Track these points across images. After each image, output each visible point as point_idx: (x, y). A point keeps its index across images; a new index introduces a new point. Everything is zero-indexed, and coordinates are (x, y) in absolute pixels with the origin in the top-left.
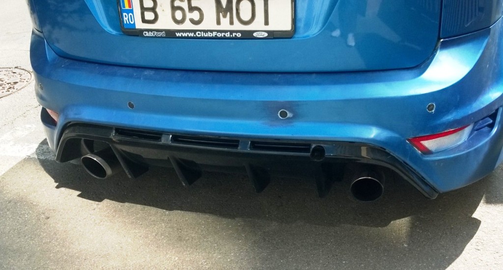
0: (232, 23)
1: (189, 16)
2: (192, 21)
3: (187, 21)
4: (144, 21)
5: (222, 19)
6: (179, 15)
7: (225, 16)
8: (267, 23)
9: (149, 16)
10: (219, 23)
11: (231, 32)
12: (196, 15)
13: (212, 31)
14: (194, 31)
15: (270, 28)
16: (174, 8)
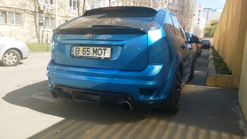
0: (96, 55)
1: (86, 53)
2: (87, 54)
3: (86, 54)
4: (76, 54)
5: (94, 54)
6: (84, 53)
7: (95, 53)
8: (104, 55)
9: (77, 52)
10: (93, 55)
11: (96, 57)
12: (88, 53)
13: (91, 57)
14: (87, 56)
15: (105, 57)
16: (83, 51)
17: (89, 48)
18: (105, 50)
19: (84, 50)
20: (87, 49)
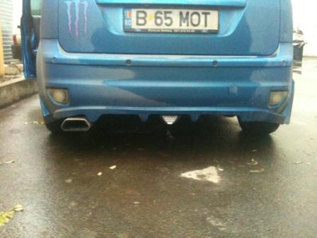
0: (188, 25)
1: (165, 21)
2: (166, 24)
3: (163, 25)
4: (138, 24)
7: (184, 22)
8: (206, 26)
9: (141, 21)
10: (181, 25)
12: (168, 21)
13: (176, 29)
15: (208, 28)
16: (157, 18)
17: (170, 12)
18: (206, 14)
19: (158, 15)
20: (166, 13)
